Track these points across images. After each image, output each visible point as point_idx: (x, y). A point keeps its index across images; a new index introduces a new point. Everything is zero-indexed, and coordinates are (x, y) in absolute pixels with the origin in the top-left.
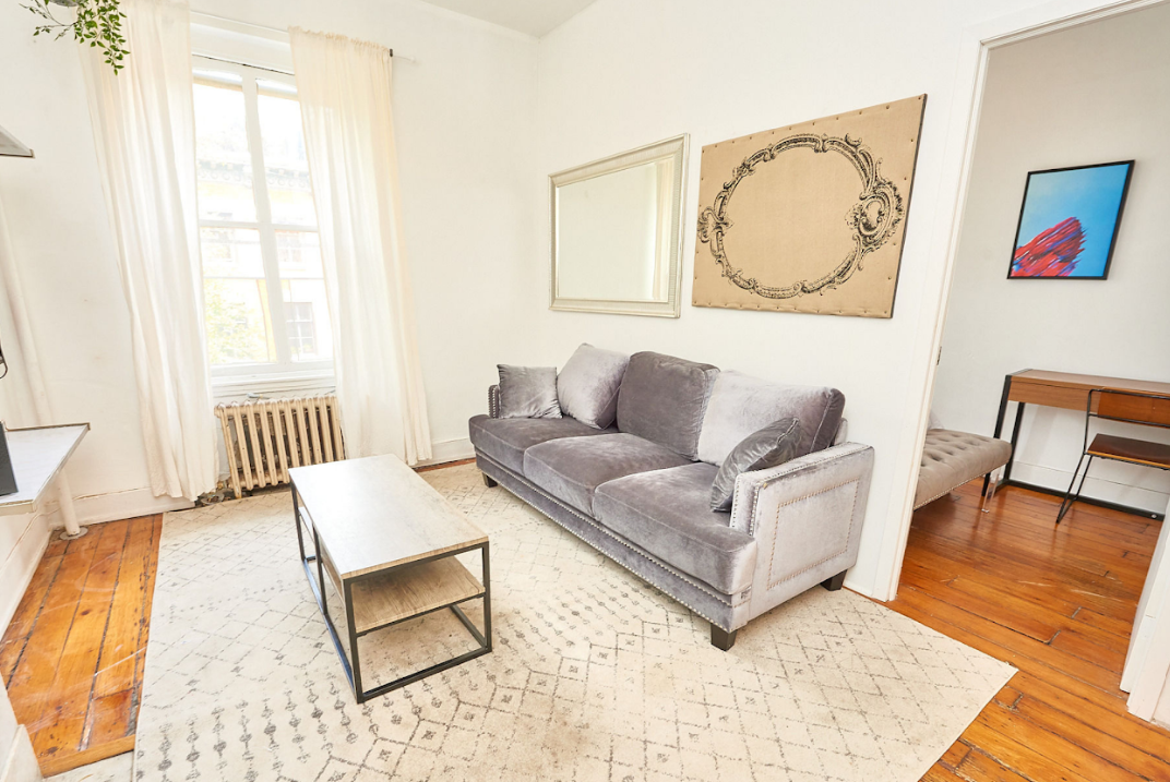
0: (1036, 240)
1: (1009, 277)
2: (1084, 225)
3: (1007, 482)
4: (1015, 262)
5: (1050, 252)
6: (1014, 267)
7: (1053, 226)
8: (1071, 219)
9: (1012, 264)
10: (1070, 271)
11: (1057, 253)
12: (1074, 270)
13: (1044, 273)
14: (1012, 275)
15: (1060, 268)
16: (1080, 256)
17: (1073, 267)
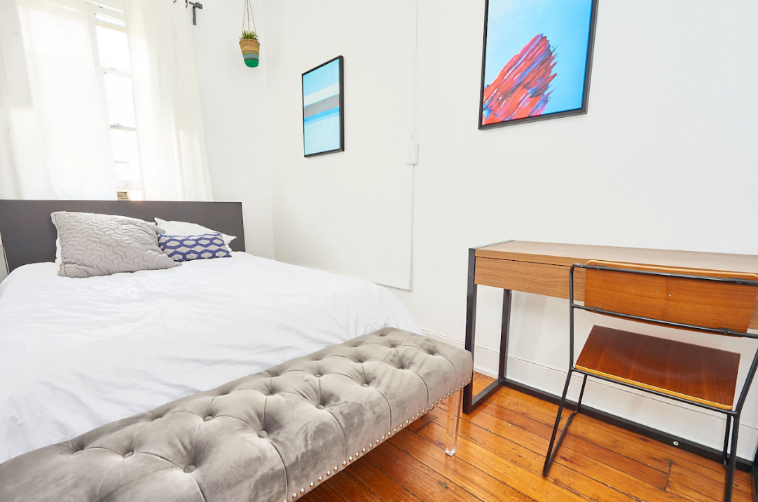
0: (503, 74)
1: (481, 127)
2: (552, 42)
3: (503, 382)
4: (484, 107)
5: (518, 86)
6: (484, 113)
7: (519, 52)
8: (537, 37)
9: (481, 110)
10: (543, 107)
11: (526, 87)
12: (548, 105)
13: (516, 115)
14: (483, 123)
15: (532, 105)
16: (553, 84)
17: (546, 101)
